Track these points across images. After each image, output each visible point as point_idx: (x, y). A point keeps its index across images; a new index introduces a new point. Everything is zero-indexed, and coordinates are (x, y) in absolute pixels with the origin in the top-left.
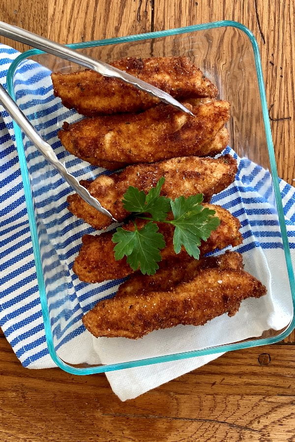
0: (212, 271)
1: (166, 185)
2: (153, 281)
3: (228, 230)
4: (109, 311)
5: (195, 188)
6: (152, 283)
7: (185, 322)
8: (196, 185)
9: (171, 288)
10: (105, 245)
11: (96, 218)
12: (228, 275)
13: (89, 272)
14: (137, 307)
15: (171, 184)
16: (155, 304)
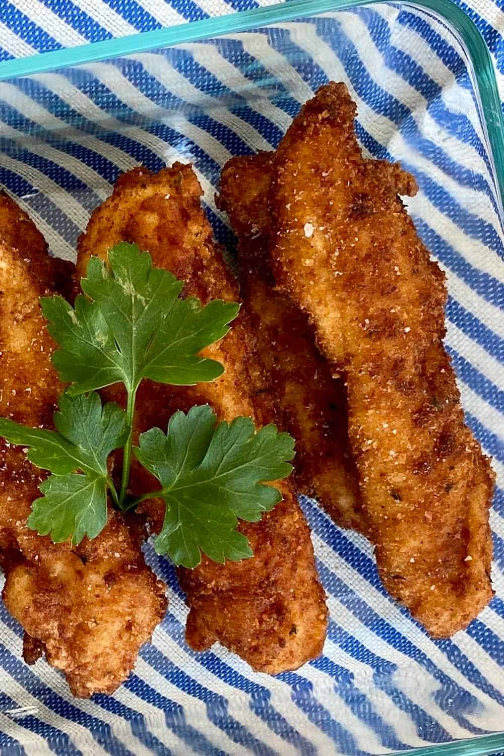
0: (279, 253)
1: (22, 408)
2: (319, 428)
3: (152, 210)
4: (412, 560)
5: (27, 317)
6: (325, 430)
7: (437, 331)
8: (20, 317)
9: (335, 377)
10: (209, 586)
11: (130, 614)
12: (288, 206)
13: (294, 630)
14: (398, 479)
15: (19, 393)
16: (386, 426)
